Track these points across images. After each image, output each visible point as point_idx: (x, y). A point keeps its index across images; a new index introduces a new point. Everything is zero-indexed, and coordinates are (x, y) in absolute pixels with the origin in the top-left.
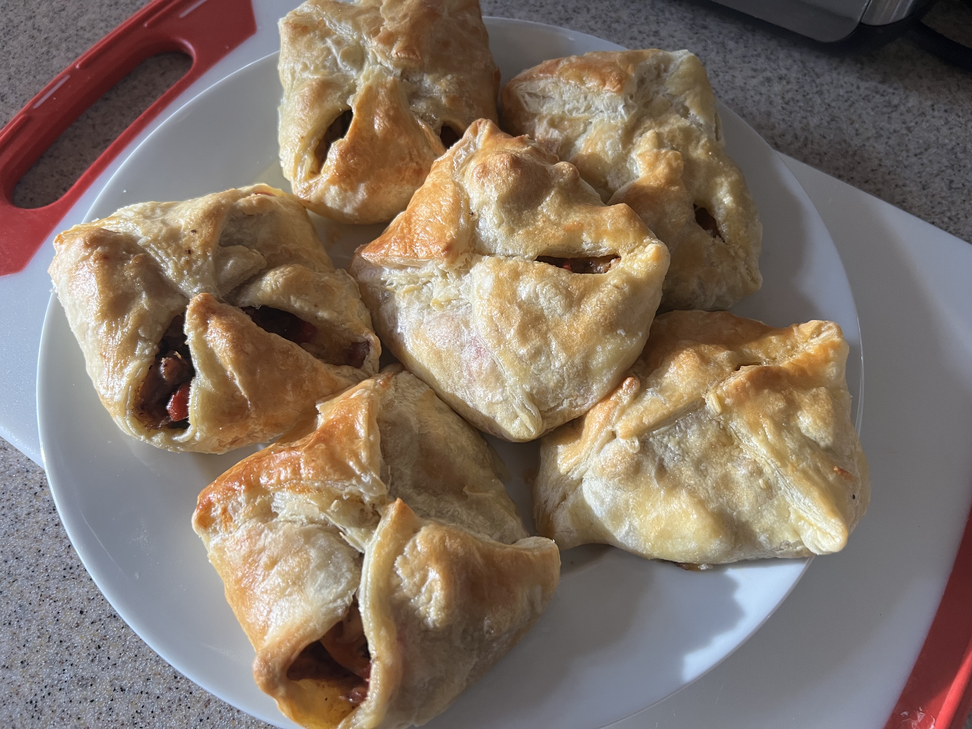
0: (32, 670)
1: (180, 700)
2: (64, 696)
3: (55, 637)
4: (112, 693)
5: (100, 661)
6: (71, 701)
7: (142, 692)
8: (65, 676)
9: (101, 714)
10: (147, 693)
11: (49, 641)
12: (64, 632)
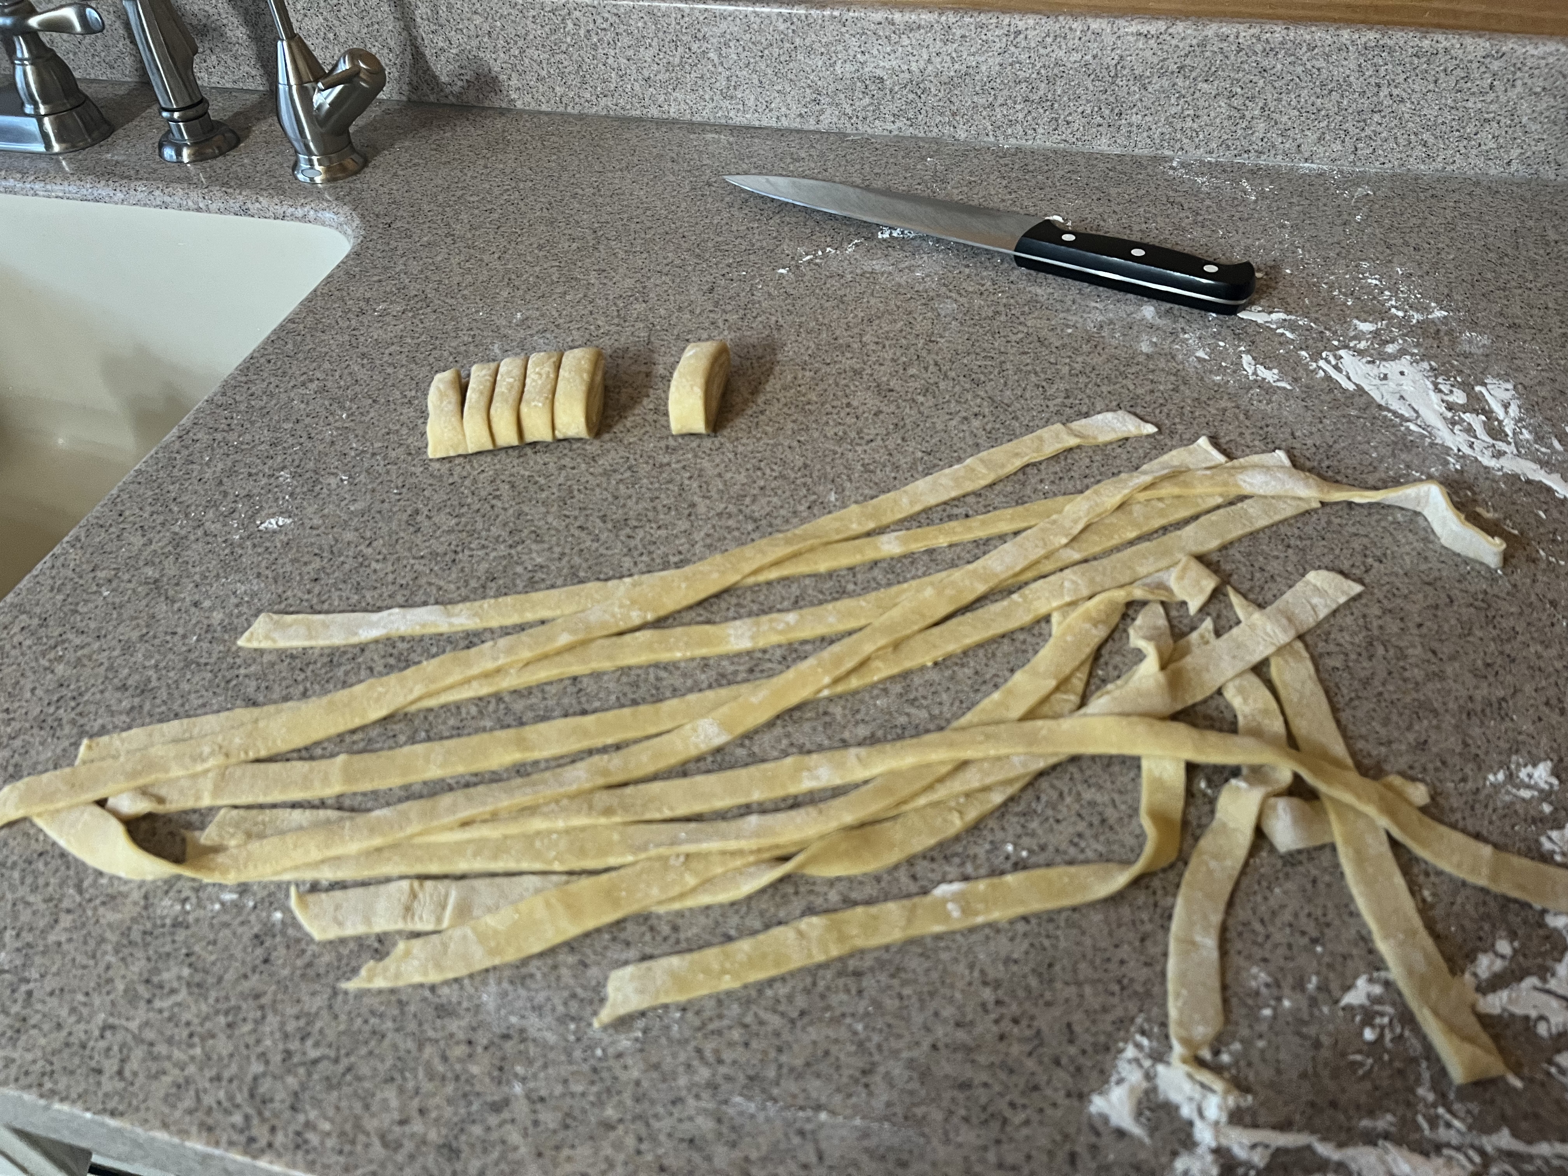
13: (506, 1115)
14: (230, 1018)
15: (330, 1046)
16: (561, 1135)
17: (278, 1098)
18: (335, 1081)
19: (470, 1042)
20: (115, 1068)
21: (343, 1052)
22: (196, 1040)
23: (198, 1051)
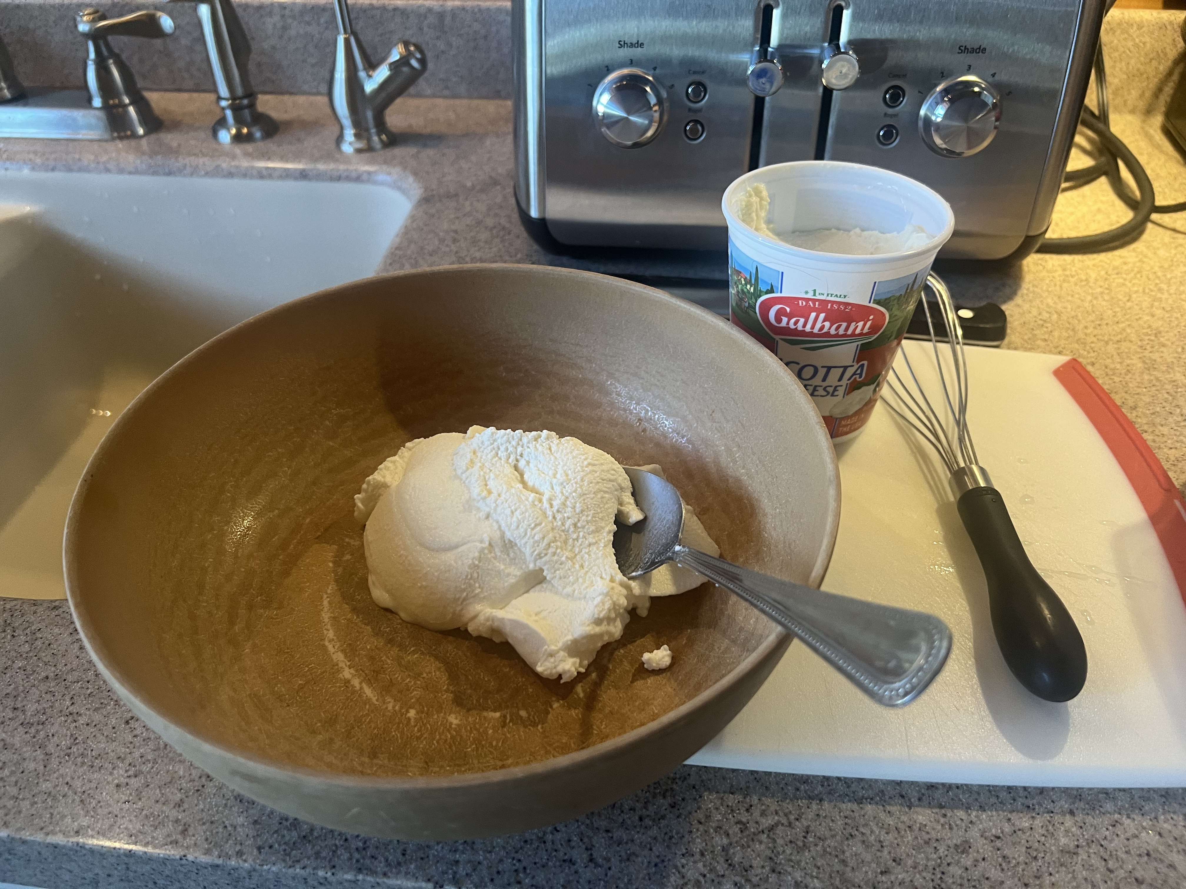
0: (910, 862)
1: (1049, 822)
2: (957, 868)
3: (900, 825)
4: (993, 844)
5: (957, 825)
6: (967, 869)
7: (1015, 832)
8: (941, 851)
9: (1000, 865)
10: (1019, 830)
11: (899, 832)
12: (904, 818)
13: (973, 855)
14: (669, 800)
15: (777, 813)
16: (1034, 865)
17: (755, 863)
18: (800, 844)
19: (903, 797)
20: (585, 856)
21: (792, 817)
22: (648, 822)
23: (654, 831)
